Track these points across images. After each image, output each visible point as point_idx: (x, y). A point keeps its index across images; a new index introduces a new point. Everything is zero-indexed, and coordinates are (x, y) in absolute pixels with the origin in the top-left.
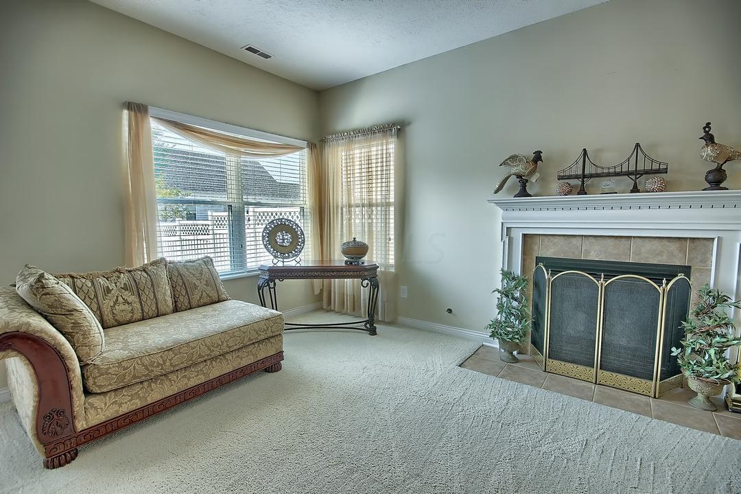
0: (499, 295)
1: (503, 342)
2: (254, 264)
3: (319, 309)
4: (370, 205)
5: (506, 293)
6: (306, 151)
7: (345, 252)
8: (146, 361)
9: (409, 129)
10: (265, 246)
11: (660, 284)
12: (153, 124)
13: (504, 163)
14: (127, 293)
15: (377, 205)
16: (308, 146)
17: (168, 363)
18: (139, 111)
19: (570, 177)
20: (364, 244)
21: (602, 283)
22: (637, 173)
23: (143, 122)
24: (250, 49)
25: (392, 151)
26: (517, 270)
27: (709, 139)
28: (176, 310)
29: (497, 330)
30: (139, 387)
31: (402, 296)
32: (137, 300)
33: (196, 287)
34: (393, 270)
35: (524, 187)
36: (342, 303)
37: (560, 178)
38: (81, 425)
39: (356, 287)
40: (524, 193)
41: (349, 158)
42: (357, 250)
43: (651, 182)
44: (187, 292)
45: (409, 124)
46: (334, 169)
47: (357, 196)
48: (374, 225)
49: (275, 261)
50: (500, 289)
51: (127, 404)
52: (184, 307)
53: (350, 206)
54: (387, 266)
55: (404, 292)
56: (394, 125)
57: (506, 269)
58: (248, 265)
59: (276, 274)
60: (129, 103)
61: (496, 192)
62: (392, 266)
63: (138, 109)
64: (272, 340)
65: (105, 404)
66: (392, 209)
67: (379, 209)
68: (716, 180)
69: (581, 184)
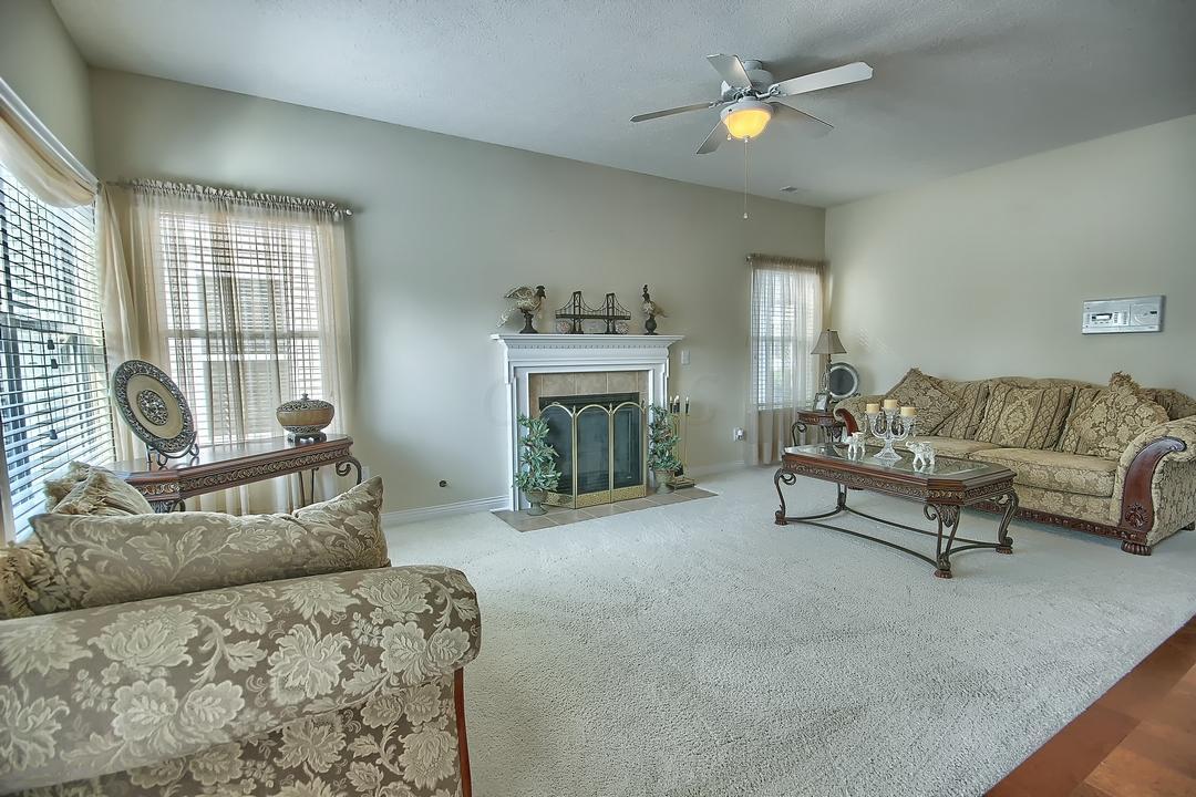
7: (285, 423)
13: (513, 295)
19: (565, 316)
20: (326, 405)
21: (611, 413)
22: (609, 318)
26: (527, 415)
35: (529, 322)
37: (559, 316)
40: (529, 330)
42: (310, 417)
61: (501, 327)
68: (651, 328)
69: (575, 322)
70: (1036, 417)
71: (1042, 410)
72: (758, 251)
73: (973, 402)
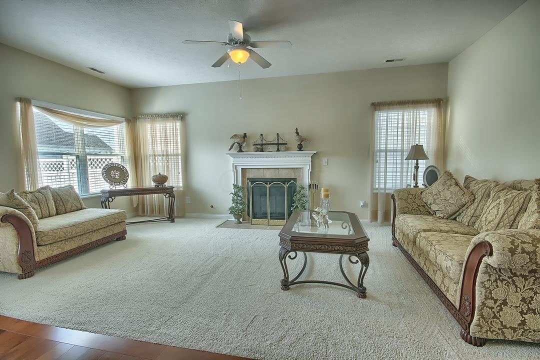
0: (233, 195)
1: (235, 215)
2: (94, 190)
3: (137, 216)
4: (167, 155)
5: (235, 194)
6: (124, 124)
7: (154, 181)
8: (64, 230)
9: (187, 117)
10: (104, 178)
11: (285, 184)
12: (35, 110)
13: (232, 138)
14: (33, 203)
15: (171, 155)
16: (126, 121)
17: (74, 232)
18: (27, 102)
19: (257, 145)
20: (166, 176)
21: (268, 186)
22: (278, 144)
23: (28, 109)
24: (93, 69)
25: (178, 127)
26: (240, 184)
27: (297, 133)
28: (57, 214)
29: (232, 211)
30: (60, 243)
31: (187, 202)
32: (39, 207)
33: (68, 201)
34: (182, 189)
35: (241, 148)
36: (152, 211)
37: (254, 145)
38: (37, 259)
39: (160, 198)
40: (240, 151)
41: (153, 130)
42: (161, 179)
43: (282, 148)
44: (64, 204)
45: (187, 114)
46: (143, 137)
47: (159, 149)
48: (170, 166)
49: (111, 187)
50: (233, 193)
51: (56, 251)
52: (62, 212)
53: (155, 156)
54: (178, 187)
55: (188, 200)
56: (179, 114)
57: (235, 184)
58: (90, 190)
59: (113, 194)
60: (21, 98)
61: (230, 150)
62: (181, 187)
63: (26, 102)
64: (121, 224)
65: (47, 250)
66: (180, 157)
67: (173, 157)
68: (300, 148)
69: (261, 148)
70: (504, 214)
71: (509, 209)
72: (376, 101)
73: (480, 197)
